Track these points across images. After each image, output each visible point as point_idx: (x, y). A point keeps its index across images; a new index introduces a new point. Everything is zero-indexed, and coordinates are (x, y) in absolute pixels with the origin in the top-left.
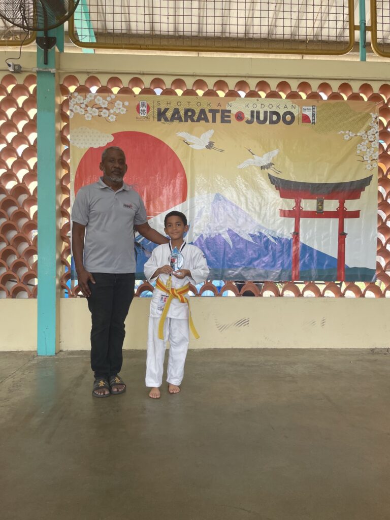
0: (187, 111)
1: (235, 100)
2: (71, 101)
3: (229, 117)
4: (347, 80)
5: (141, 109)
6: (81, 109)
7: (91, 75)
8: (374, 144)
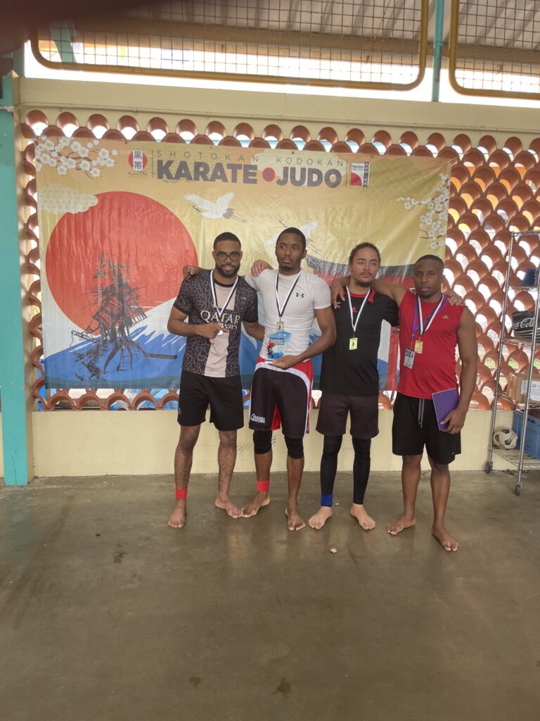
0: (197, 165)
1: (262, 152)
2: (38, 147)
3: (255, 174)
4: (413, 127)
5: (135, 160)
6: (52, 159)
7: (64, 111)
8: (442, 216)
